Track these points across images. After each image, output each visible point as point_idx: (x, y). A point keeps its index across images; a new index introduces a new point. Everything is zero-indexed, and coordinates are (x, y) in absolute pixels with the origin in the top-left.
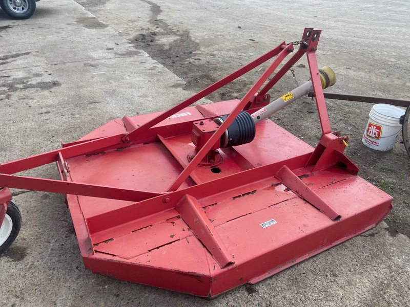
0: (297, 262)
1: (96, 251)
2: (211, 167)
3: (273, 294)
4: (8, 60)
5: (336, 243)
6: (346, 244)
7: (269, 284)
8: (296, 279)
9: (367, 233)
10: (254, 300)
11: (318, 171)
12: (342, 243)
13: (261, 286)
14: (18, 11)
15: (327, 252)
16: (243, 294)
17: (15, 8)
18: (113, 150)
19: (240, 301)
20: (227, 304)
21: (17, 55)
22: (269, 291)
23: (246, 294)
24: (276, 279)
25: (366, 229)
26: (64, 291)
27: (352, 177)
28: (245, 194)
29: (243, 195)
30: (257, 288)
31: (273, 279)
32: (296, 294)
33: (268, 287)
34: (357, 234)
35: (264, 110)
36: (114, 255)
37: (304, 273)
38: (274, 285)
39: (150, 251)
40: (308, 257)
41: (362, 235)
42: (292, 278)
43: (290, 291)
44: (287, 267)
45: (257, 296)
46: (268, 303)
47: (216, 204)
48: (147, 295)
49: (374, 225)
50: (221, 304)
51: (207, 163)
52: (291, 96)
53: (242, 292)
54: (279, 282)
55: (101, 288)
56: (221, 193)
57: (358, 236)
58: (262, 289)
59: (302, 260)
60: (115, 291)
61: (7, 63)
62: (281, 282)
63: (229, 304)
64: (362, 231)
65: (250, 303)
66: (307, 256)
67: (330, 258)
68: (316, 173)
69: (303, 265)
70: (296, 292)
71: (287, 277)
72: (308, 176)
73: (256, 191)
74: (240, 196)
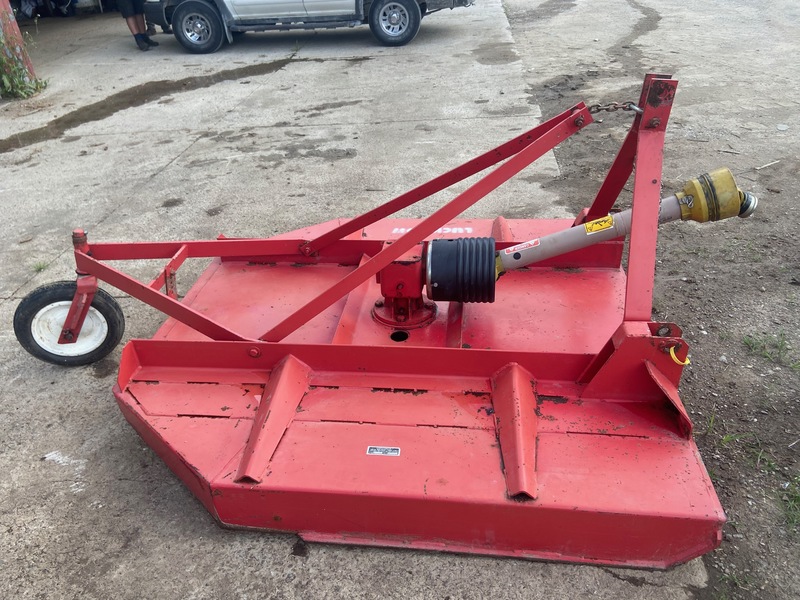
0: (410, 547)
1: (128, 390)
2: (396, 329)
3: (326, 574)
4: (322, 112)
5: (525, 554)
6: (554, 568)
7: (336, 557)
8: (389, 573)
9: (629, 572)
10: (291, 566)
11: (598, 401)
12: (545, 562)
13: (321, 552)
14: (392, 33)
15: (494, 563)
16: (283, 548)
17: (388, 28)
18: (288, 264)
19: (270, 556)
20: (249, 549)
21: (340, 105)
22: (326, 566)
23: (289, 550)
24: (355, 556)
25: (629, 563)
26: (105, 432)
27: (673, 439)
28: (400, 390)
29: (396, 390)
30: (313, 552)
31: (351, 554)
32: (362, 595)
33: (331, 561)
34: (599, 561)
35: (536, 243)
36: (139, 403)
37: (410, 573)
38: (342, 563)
39: (180, 416)
40: (441, 549)
41: (610, 569)
42: (382, 569)
43: (358, 586)
44: (385, 544)
45: (300, 562)
46: (304, 583)
47: (337, 387)
48: (173, 482)
49: (662, 565)
50: (242, 544)
51: (392, 320)
52: (607, 224)
53: (286, 545)
54: (355, 562)
55: (139, 447)
56: (364, 374)
57: (598, 566)
58: (317, 557)
59: (424, 547)
60: (147, 459)
61: (319, 114)
62: (357, 565)
63: (251, 552)
64: (615, 563)
65: (279, 567)
66: (441, 547)
67: (487, 574)
68: (586, 403)
69: (424, 558)
70: (363, 593)
71: (375, 562)
72: (565, 401)
73: (426, 391)
74: (389, 390)
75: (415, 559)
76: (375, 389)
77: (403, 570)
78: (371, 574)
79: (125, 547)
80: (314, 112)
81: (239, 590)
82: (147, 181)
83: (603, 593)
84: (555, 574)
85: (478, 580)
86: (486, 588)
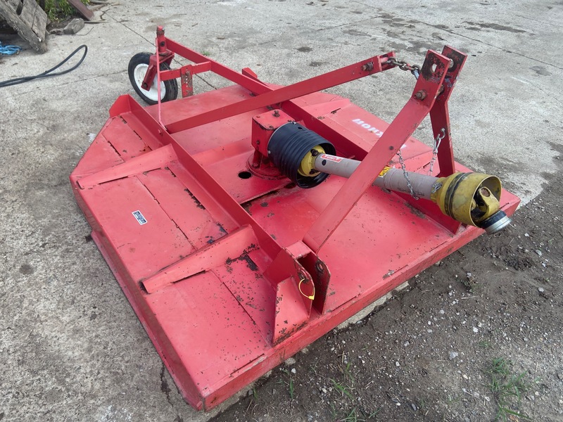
3: (81, 255)
6: (147, 343)
7: (94, 252)
8: (97, 277)
9: (169, 381)
10: (78, 240)
13: (92, 246)
22: (86, 252)
24: (99, 259)
28: (195, 199)
30: (90, 244)
32: (76, 274)
33: (90, 252)
35: (339, 160)
37: (102, 284)
38: (91, 256)
39: (109, 142)
41: (165, 370)
42: (98, 272)
43: (81, 270)
46: (71, 250)
47: (175, 176)
54: (95, 261)
57: (163, 363)
58: (88, 246)
61: (478, 29)
62: (94, 263)
65: (75, 237)
67: (123, 315)
68: (262, 280)
69: (115, 285)
70: (78, 274)
71: (100, 268)
72: (254, 269)
73: (204, 208)
74: (191, 194)
75: (113, 281)
76: (188, 190)
77: (103, 281)
78: (92, 271)
79: (56, 186)
80: (478, 26)
81: (53, 233)
82: (313, 31)
83: (143, 374)
84: (143, 345)
85: (115, 314)
86: (112, 319)
